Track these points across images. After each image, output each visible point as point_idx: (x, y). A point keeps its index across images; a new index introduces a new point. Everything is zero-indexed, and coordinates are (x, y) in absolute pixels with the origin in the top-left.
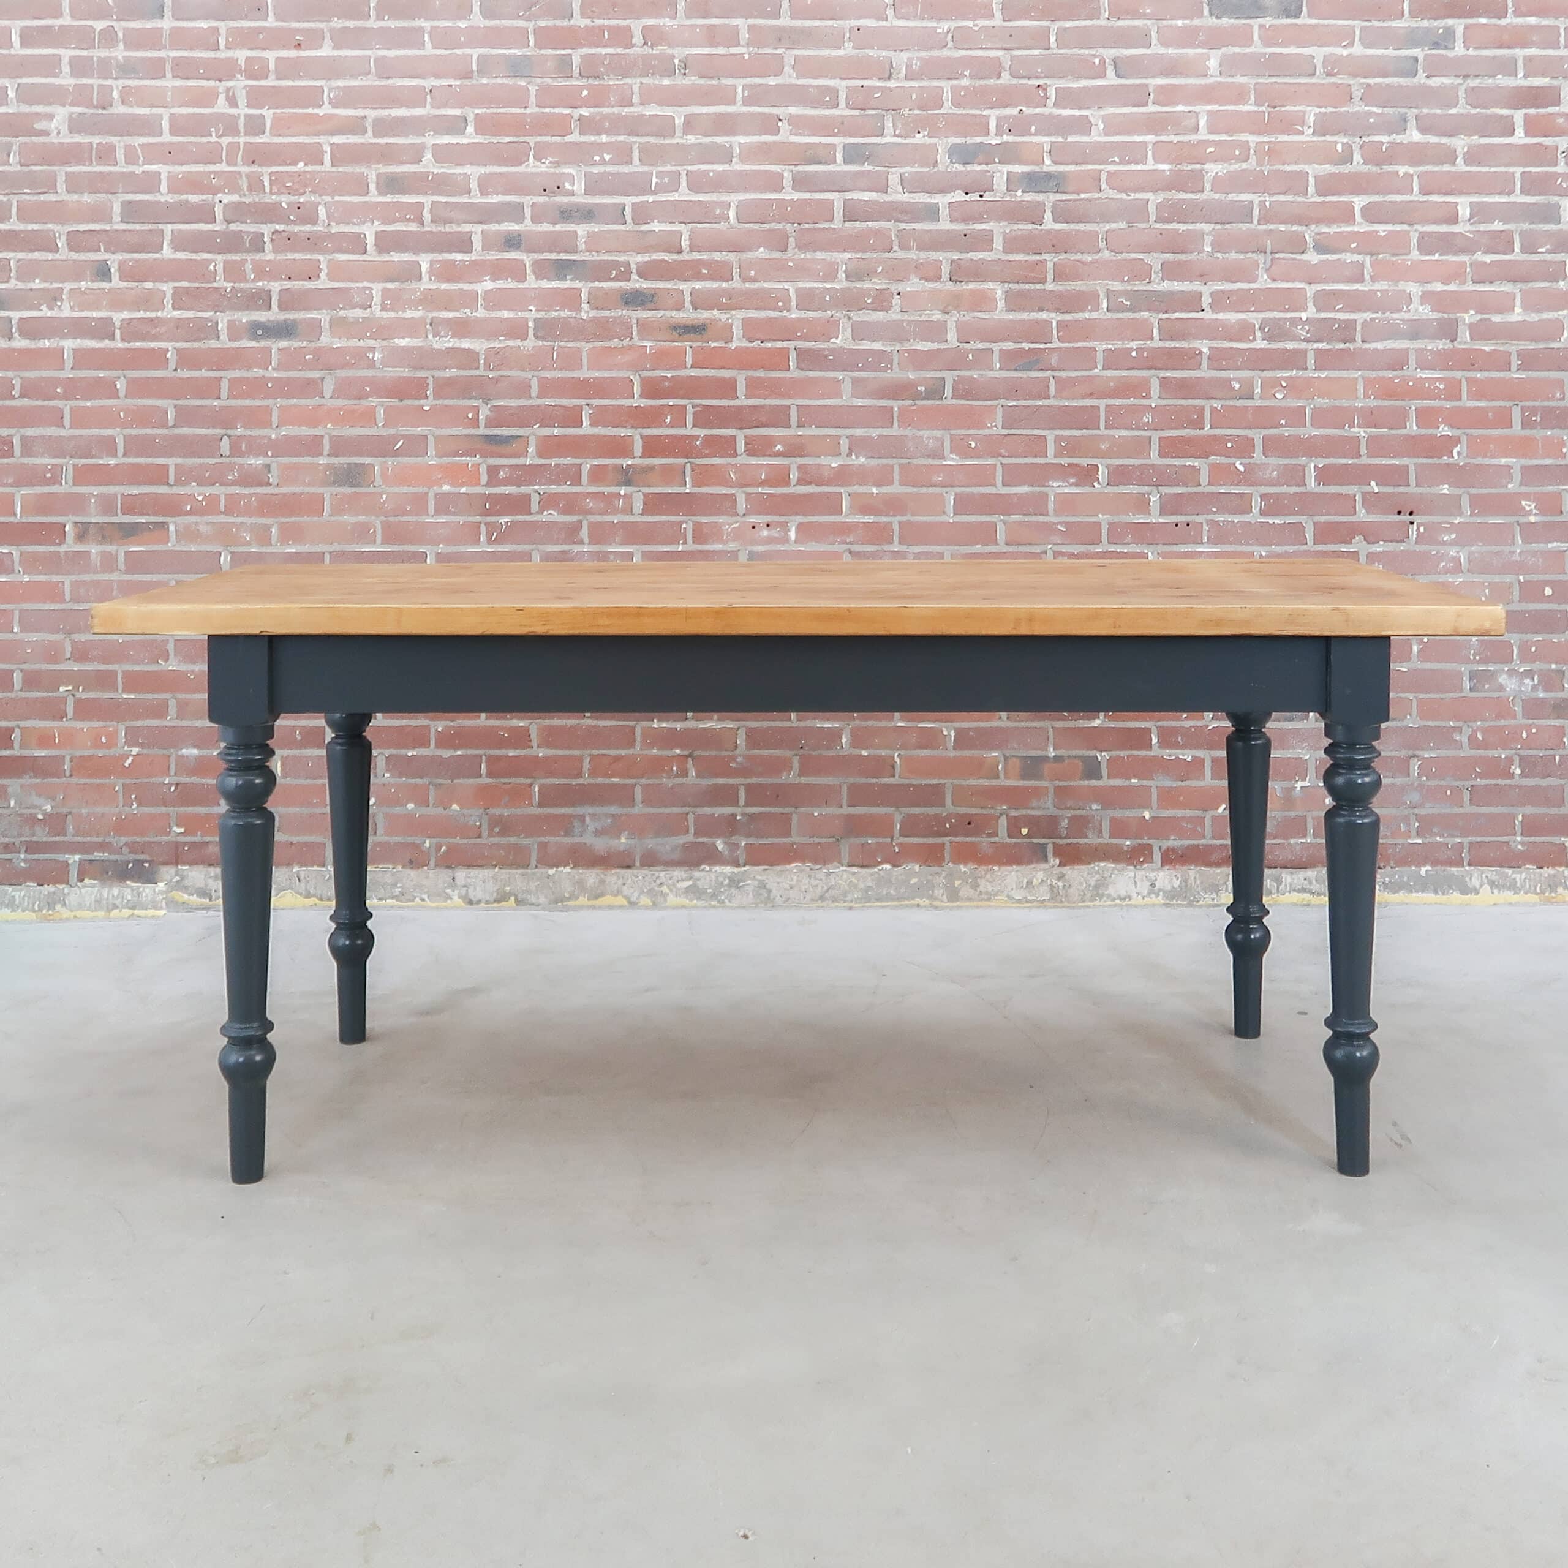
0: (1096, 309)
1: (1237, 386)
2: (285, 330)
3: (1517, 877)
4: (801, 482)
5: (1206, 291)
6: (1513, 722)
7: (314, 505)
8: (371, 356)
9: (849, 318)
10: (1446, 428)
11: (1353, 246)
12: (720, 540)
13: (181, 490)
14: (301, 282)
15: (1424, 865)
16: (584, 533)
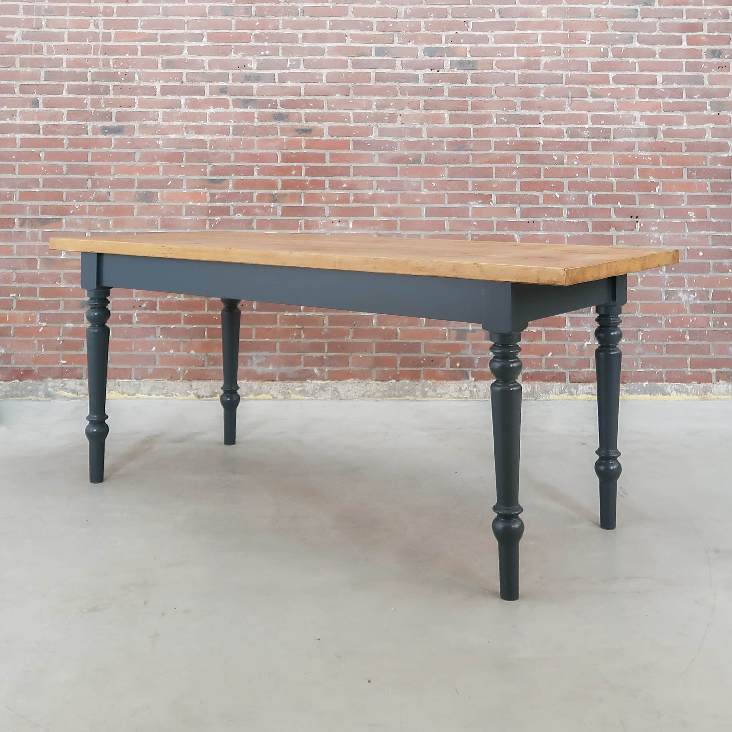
0: (491, 122)
1: (556, 158)
2: (118, 130)
3: (689, 387)
4: (355, 201)
5: (542, 115)
6: (685, 315)
7: (130, 211)
8: (157, 142)
9: (377, 126)
10: (653, 178)
11: (609, 94)
12: (317, 228)
13: (69, 203)
14: (126, 109)
15: (645, 382)
16: (254, 225)
